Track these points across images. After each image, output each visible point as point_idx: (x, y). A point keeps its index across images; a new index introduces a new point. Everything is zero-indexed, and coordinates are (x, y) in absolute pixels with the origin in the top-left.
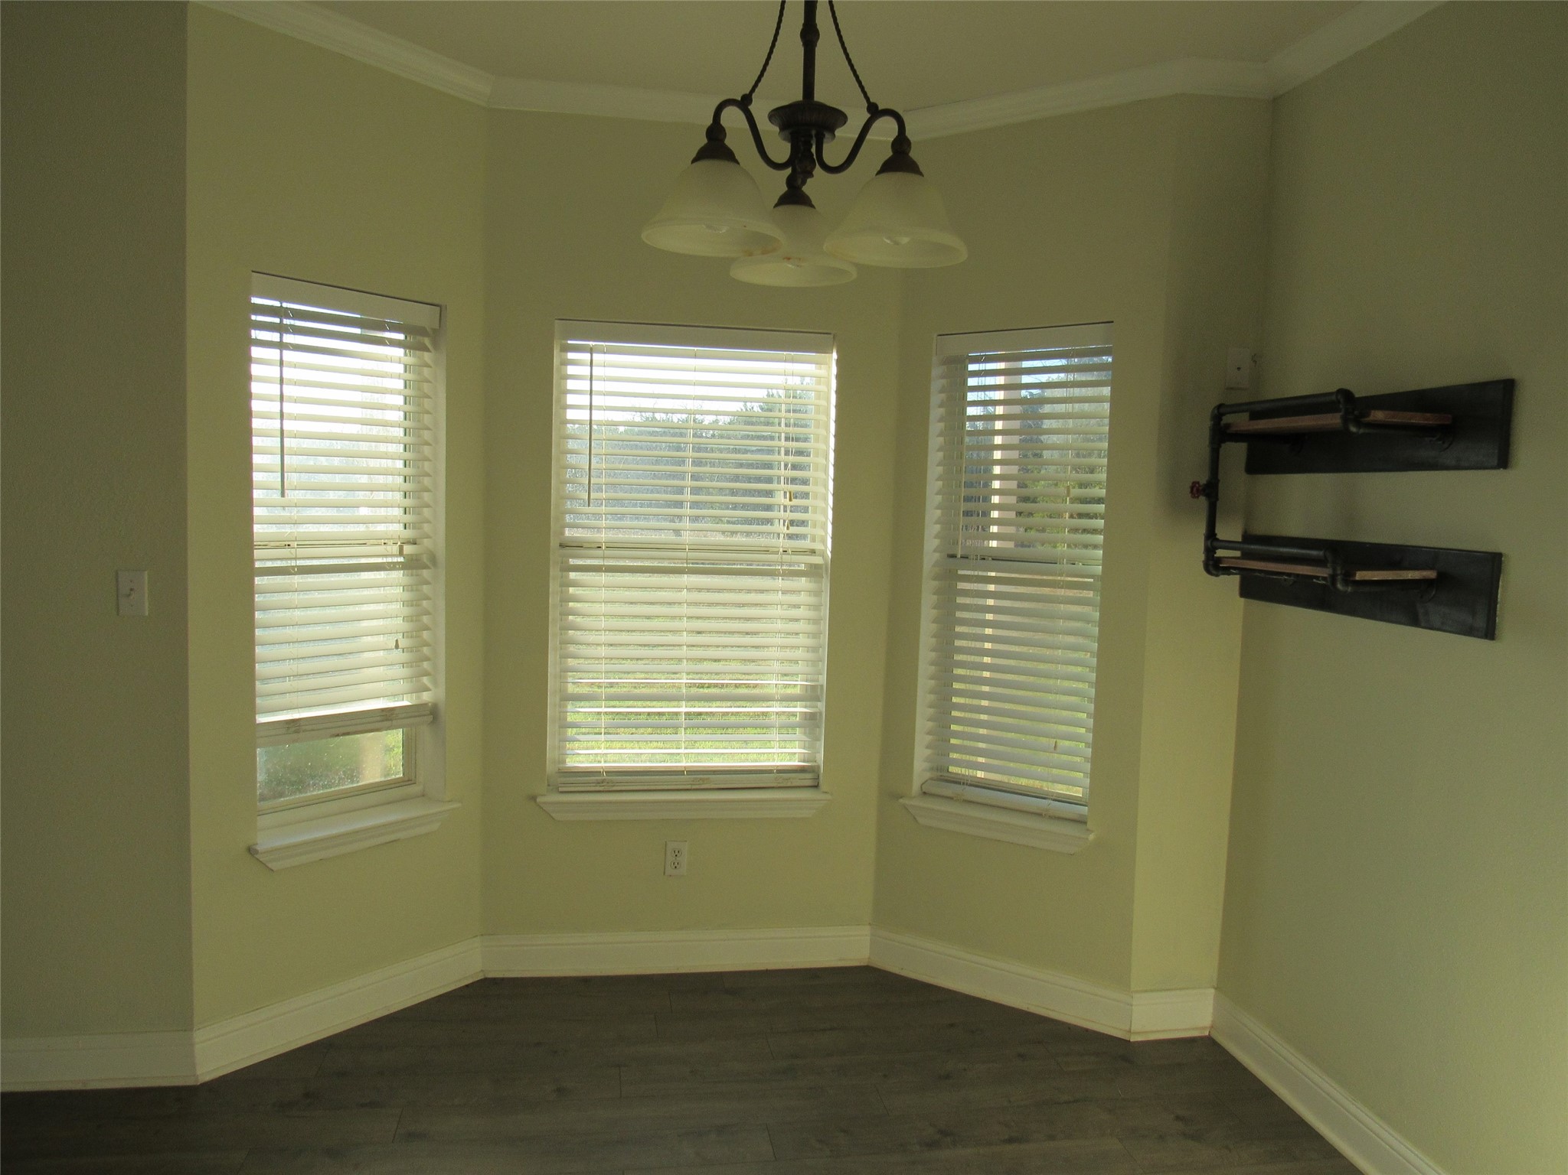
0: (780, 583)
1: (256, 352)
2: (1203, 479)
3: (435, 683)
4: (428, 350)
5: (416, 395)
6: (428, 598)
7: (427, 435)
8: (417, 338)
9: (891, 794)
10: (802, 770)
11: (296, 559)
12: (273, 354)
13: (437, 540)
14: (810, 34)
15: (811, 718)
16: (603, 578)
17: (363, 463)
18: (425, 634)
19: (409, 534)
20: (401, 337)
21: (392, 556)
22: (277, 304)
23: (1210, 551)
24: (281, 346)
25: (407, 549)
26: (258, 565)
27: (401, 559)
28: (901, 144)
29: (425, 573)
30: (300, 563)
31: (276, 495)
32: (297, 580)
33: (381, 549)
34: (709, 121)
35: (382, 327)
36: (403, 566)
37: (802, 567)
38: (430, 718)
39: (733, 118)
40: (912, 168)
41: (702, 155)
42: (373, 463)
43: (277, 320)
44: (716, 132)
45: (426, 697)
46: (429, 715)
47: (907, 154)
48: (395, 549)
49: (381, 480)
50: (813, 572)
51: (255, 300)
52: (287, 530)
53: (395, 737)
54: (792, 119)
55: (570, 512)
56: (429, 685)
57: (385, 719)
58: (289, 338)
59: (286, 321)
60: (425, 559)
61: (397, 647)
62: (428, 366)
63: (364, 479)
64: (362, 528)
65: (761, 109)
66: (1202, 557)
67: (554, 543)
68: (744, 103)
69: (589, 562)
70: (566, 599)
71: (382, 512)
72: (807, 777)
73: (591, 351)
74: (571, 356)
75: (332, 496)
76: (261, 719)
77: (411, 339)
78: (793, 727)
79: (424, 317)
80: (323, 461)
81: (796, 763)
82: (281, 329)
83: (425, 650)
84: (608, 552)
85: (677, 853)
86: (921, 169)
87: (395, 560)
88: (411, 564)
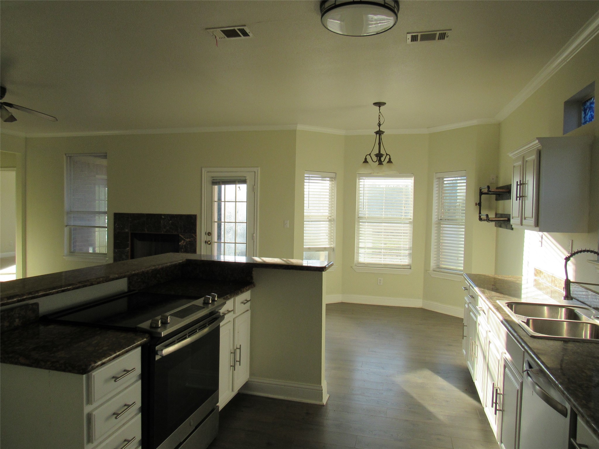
0: (403, 225)
1: (305, 184)
2: (478, 202)
3: (334, 243)
4: (333, 181)
5: (331, 189)
6: (333, 227)
7: (333, 197)
8: (332, 179)
9: (426, 270)
10: (408, 265)
11: (310, 219)
12: (308, 184)
13: (334, 216)
14: (379, 144)
15: (410, 254)
16: (367, 224)
17: (321, 202)
18: (332, 234)
19: (330, 215)
20: (329, 179)
21: (326, 219)
22: (308, 175)
23: (480, 217)
24: (309, 182)
25: (329, 218)
26: (304, 220)
27: (328, 220)
28: (390, 159)
29: (332, 222)
30: (311, 220)
31: (307, 208)
32: (310, 223)
33: (324, 218)
34: (365, 158)
35: (325, 177)
36: (328, 221)
37: (408, 222)
38: (333, 250)
39: (368, 157)
40: (391, 162)
41: (364, 162)
42: (323, 202)
43: (308, 178)
44: (366, 159)
45: (332, 246)
46: (333, 249)
47: (390, 160)
48: (327, 218)
49: (325, 205)
50: (410, 223)
51: (305, 175)
52: (309, 214)
53: (326, 253)
54: (377, 155)
55: (360, 211)
56: (333, 244)
57: (324, 249)
58: (310, 181)
59: (310, 178)
60: (332, 220)
61: (327, 236)
62: (334, 184)
63: (322, 205)
64: (321, 214)
65: (372, 155)
66: (479, 218)
67: (356, 217)
68: (370, 155)
69: (364, 221)
70: (359, 228)
71: (325, 211)
72: (409, 267)
73: (364, 179)
74: (361, 180)
75: (316, 208)
76: (304, 247)
77: (331, 179)
78: (407, 255)
79: (333, 175)
80: (315, 202)
81: (407, 263)
82: (309, 179)
83: (332, 237)
84: (368, 219)
85: (380, 280)
86: (393, 162)
87: (327, 220)
88: (330, 221)
